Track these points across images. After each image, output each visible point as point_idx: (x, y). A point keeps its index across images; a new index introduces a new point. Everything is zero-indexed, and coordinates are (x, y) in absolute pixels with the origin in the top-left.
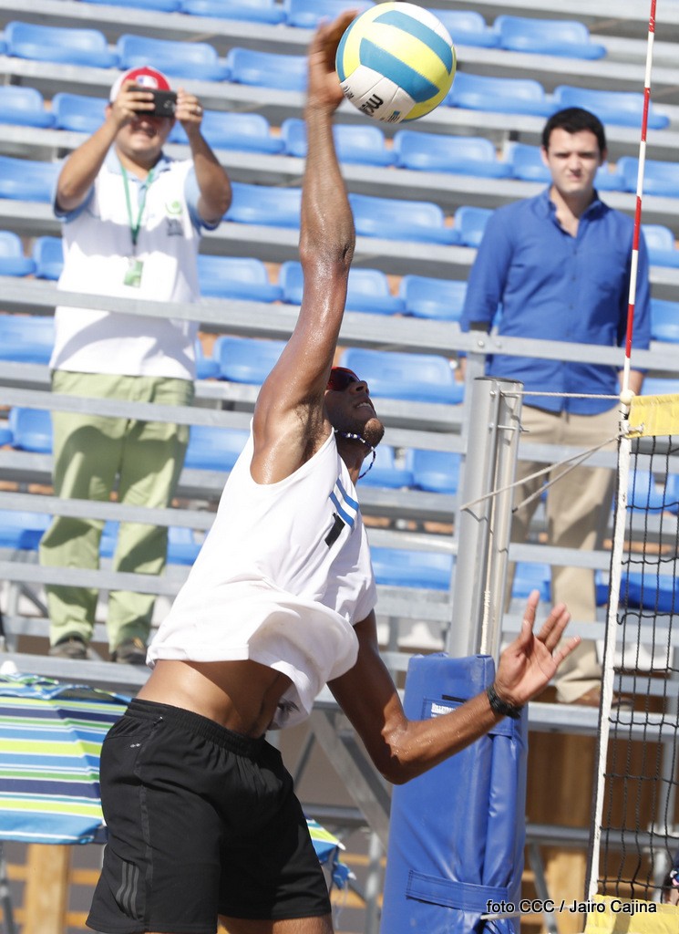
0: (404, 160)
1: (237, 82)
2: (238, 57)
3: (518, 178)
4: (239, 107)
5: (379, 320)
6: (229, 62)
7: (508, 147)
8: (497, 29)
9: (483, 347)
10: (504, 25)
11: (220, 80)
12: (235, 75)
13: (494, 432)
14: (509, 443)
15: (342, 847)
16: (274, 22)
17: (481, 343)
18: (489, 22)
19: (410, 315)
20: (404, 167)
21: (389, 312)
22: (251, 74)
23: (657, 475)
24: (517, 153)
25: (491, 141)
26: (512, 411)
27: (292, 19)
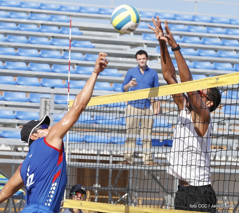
0: (42, 56)
1: (9, 42)
2: (9, 37)
3: (65, 59)
4: (9, 46)
5: (36, 87)
6: (7, 38)
7: (63, 52)
8: (61, 30)
9: (54, 92)
10: (62, 29)
11: (5, 41)
12: (8, 40)
13: (45, 108)
14: (48, 110)
15: (24, 192)
16: (16, 30)
17: (53, 91)
18: (59, 28)
19: (43, 86)
20: (42, 57)
21: (39, 86)
22: (11, 40)
23: (92, 116)
24: (65, 54)
25: (60, 51)
26: (48, 104)
27: (20, 29)
